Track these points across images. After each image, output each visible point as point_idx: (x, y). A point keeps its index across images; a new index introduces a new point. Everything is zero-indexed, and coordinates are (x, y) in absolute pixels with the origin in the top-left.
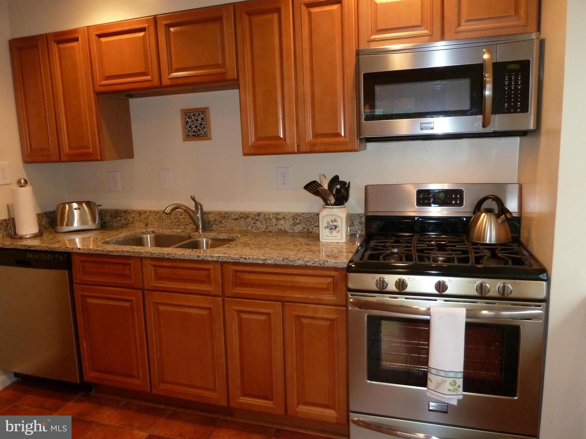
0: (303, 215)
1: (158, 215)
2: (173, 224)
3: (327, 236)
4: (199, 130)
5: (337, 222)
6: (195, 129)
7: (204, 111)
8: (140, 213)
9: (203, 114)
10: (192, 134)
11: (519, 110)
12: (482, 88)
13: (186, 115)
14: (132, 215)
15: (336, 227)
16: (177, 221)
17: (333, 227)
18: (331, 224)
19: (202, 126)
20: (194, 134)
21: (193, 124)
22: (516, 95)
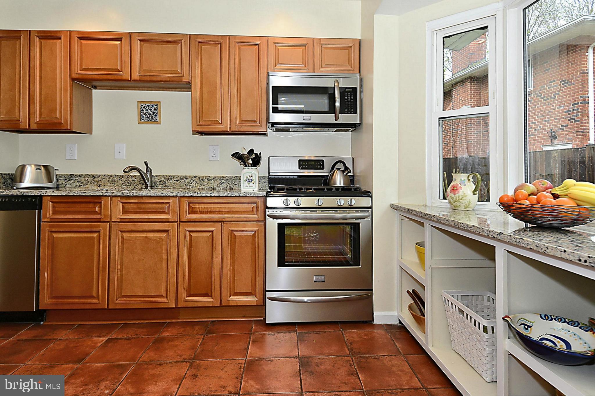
0: (227, 177)
1: (111, 178)
2: (124, 185)
3: (246, 186)
4: (152, 117)
5: (253, 177)
6: (148, 116)
7: (156, 105)
8: (94, 177)
9: (155, 106)
10: (146, 119)
11: (352, 113)
12: (335, 101)
13: (142, 105)
14: (86, 179)
15: (252, 180)
16: (128, 182)
17: (250, 180)
18: (249, 178)
19: (154, 114)
20: (148, 119)
21: (147, 112)
22: (351, 104)
